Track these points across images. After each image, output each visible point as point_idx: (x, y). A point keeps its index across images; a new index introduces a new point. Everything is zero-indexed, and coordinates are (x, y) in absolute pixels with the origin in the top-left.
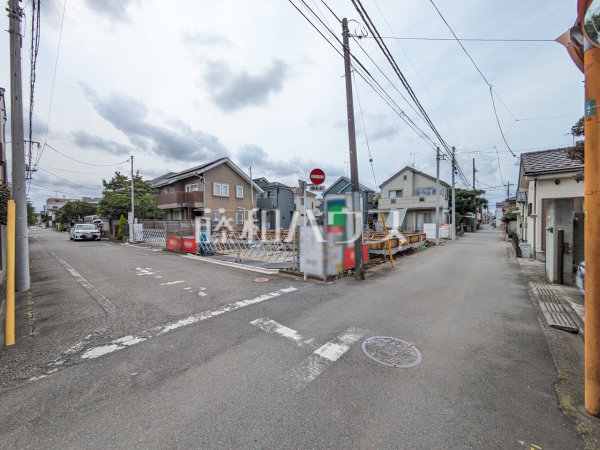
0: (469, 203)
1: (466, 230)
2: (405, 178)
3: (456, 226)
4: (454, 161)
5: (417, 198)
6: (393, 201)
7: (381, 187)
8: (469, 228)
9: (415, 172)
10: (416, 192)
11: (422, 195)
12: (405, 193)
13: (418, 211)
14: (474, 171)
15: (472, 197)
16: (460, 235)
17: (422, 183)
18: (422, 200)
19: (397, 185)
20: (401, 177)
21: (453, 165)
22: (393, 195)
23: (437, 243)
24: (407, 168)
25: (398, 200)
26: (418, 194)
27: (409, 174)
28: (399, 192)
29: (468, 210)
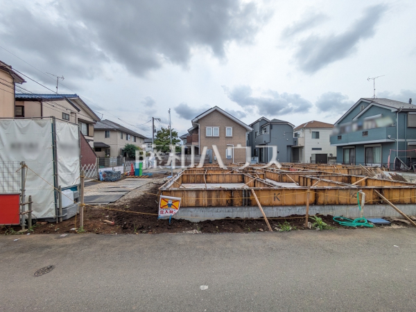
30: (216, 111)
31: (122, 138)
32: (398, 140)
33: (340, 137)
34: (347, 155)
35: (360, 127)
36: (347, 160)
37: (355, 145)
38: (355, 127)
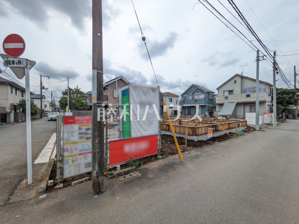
0: (290, 98)
1: (287, 117)
2: (235, 82)
3: (278, 114)
4: (275, 63)
5: (244, 95)
6: (226, 98)
7: (218, 89)
8: (290, 116)
9: (242, 77)
10: (243, 91)
11: (248, 93)
12: (235, 92)
13: (245, 104)
14: (295, 74)
15: (294, 93)
16: (283, 122)
17: (248, 85)
18: (248, 96)
19: (229, 87)
20: (233, 81)
21: (274, 67)
22: (227, 94)
23: (257, 128)
24: (237, 75)
25: (230, 97)
26: (245, 92)
27: (238, 80)
28: (231, 92)
29: (289, 103)
30: (121, 79)
31: (12, 93)
32: (207, 105)
33: (184, 102)
34: (187, 111)
35: (193, 98)
36: (187, 113)
37: (191, 106)
38: (191, 97)
